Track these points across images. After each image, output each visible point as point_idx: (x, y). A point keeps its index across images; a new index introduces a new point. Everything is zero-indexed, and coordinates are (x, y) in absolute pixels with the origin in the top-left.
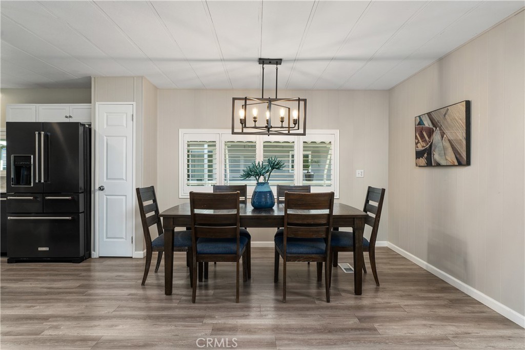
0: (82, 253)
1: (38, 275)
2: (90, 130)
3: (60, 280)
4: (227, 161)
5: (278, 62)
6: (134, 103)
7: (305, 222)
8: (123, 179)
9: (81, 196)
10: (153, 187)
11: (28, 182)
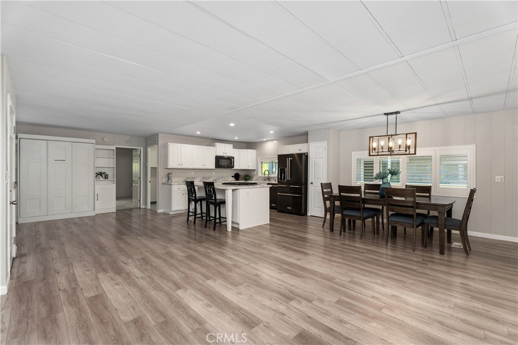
0: (303, 212)
2: (307, 155)
4: (381, 167)
5: (397, 113)
6: (326, 142)
8: (320, 179)
9: (303, 186)
10: (331, 183)
11: (284, 179)
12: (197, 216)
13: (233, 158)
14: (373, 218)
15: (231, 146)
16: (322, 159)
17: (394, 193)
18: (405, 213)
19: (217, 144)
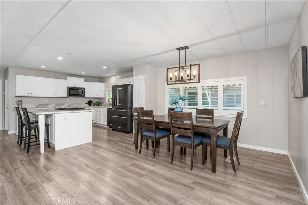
0: (128, 130)
1: (114, 135)
2: (133, 86)
3: (115, 138)
5: (186, 48)
6: (145, 75)
7: (179, 126)
8: (141, 104)
9: (128, 110)
11: (116, 105)
12: (23, 139)
13: (84, 89)
14: (168, 137)
15: (83, 79)
16: (142, 89)
17: (176, 117)
18: (185, 135)
19: (69, 78)
